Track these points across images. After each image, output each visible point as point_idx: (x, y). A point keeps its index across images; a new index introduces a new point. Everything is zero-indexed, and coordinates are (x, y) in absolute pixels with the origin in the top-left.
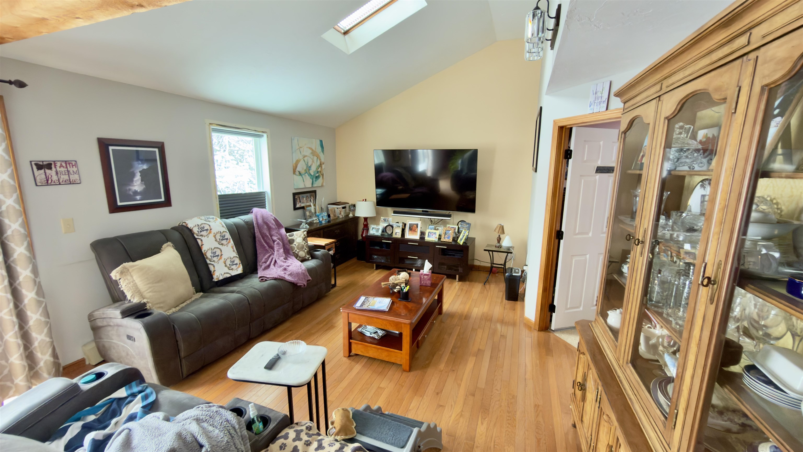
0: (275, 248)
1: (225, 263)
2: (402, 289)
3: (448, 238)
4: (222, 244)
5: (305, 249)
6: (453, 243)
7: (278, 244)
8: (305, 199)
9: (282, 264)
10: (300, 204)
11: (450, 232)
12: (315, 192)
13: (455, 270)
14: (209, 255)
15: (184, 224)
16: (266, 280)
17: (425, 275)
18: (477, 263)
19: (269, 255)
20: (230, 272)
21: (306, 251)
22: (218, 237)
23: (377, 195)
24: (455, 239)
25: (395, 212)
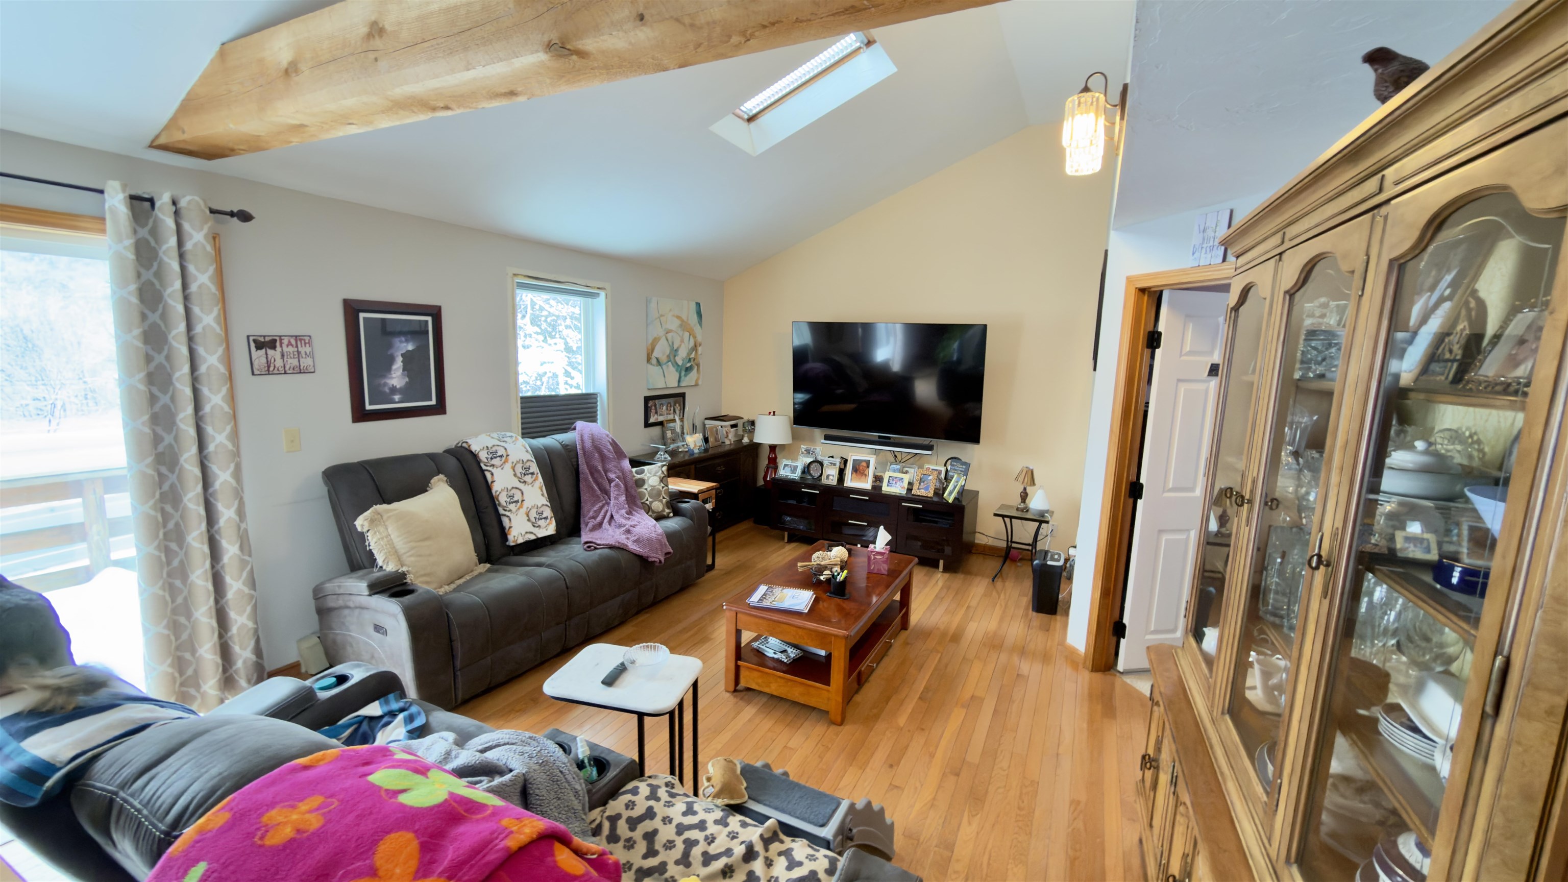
0: (612, 495)
1: (528, 516)
2: (833, 575)
3: (926, 489)
4: (525, 482)
5: (664, 498)
6: (936, 499)
7: (617, 485)
8: (665, 407)
9: (624, 521)
10: (656, 416)
11: (931, 477)
12: (683, 395)
13: (938, 551)
14: (503, 499)
15: (464, 445)
16: (596, 548)
17: (878, 553)
18: (980, 540)
19: (600, 504)
20: (535, 530)
21: (664, 500)
22: (519, 469)
23: (794, 404)
24: (939, 493)
25: (827, 438)
